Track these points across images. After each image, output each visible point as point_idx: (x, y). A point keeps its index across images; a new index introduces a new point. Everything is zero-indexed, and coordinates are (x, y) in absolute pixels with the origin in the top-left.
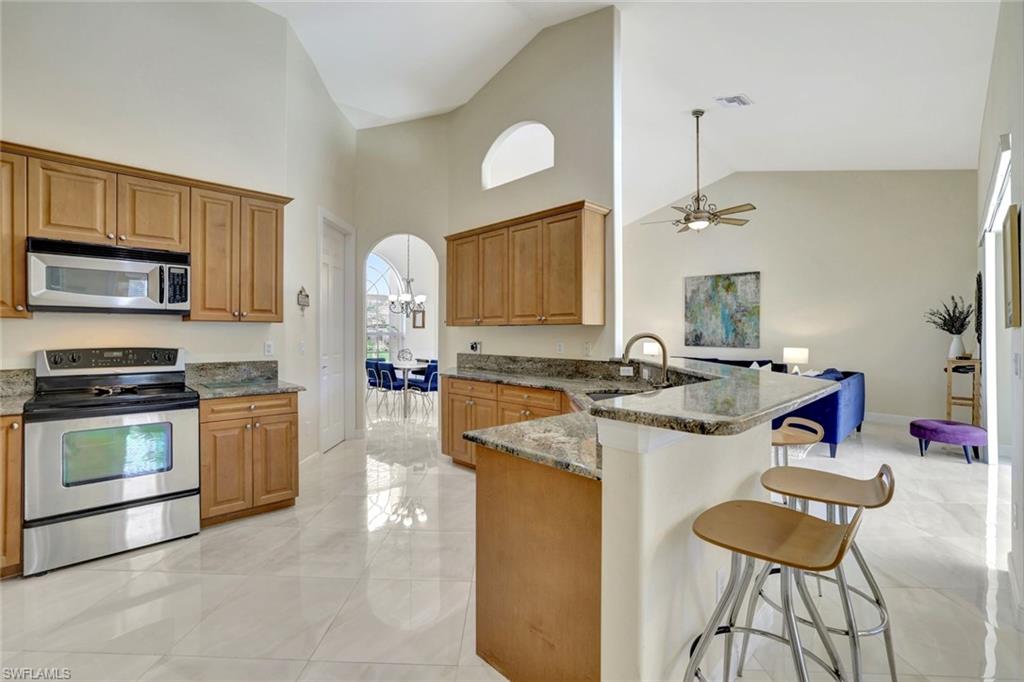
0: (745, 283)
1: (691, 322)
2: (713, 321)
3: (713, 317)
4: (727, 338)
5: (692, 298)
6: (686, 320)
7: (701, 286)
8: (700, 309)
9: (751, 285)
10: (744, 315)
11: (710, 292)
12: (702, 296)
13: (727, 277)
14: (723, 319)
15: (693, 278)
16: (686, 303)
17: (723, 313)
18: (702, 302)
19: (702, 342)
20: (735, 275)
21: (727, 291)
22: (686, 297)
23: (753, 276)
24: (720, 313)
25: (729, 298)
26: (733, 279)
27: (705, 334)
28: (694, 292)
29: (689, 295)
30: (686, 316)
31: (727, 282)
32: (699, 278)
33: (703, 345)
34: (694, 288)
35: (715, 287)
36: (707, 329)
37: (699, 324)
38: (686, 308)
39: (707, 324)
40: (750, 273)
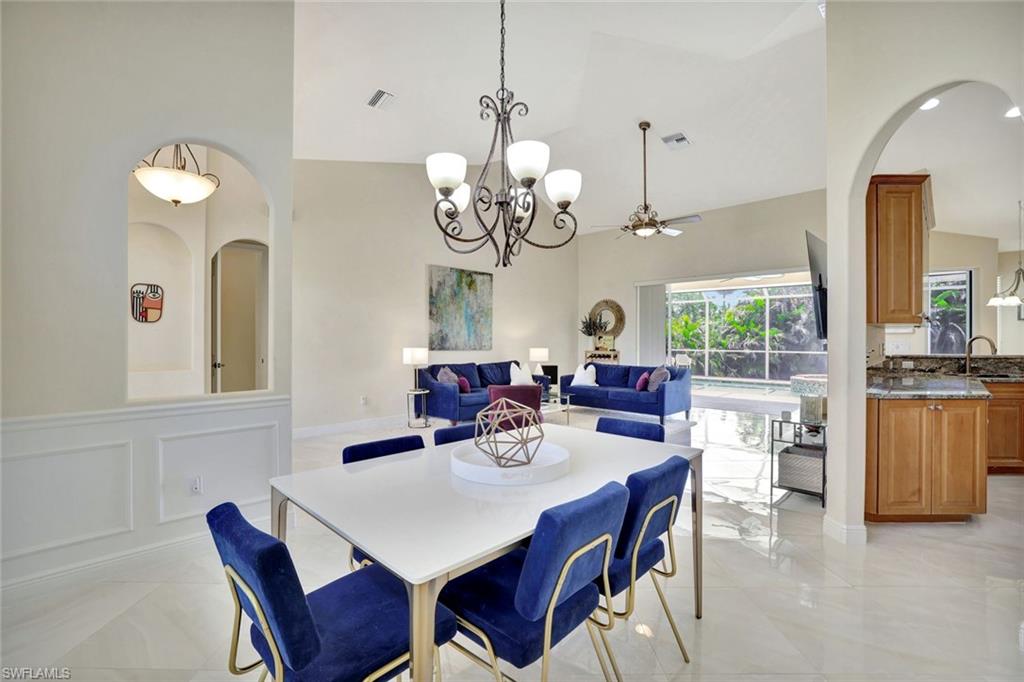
0: (483, 283)
1: (437, 321)
2: (458, 320)
3: (458, 317)
4: (469, 340)
5: (438, 292)
6: (430, 318)
7: (448, 279)
8: (445, 306)
9: (487, 285)
10: (482, 316)
11: (455, 287)
12: (448, 291)
13: (470, 274)
14: (466, 318)
15: (439, 268)
16: (431, 296)
17: (466, 312)
18: (448, 298)
19: (448, 345)
20: (476, 273)
21: (469, 288)
22: (431, 290)
23: (489, 277)
24: (463, 312)
25: (471, 297)
26: (474, 276)
27: (450, 335)
28: (440, 284)
29: (435, 288)
30: (431, 313)
31: (469, 278)
32: (445, 269)
33: (448, 349)
34: (440, 279)
35: (459, 283)
36: (452, 330)
37: (444, 324)
38: (432, 303)
39: (452, 325)
40: (487, 274)
